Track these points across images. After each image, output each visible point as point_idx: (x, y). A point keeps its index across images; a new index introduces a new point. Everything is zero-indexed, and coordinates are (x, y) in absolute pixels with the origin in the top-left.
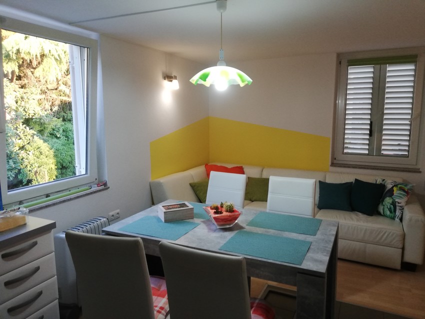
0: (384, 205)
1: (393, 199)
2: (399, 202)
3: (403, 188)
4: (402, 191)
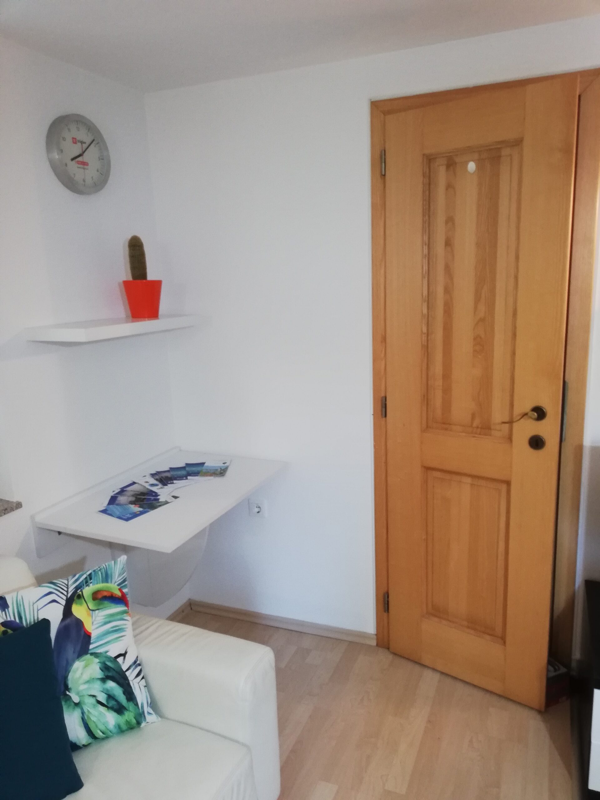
0: (77, 705)
1: (96, 655)
2: (123, 652)
3: (105, 594)
4: (106, 603)
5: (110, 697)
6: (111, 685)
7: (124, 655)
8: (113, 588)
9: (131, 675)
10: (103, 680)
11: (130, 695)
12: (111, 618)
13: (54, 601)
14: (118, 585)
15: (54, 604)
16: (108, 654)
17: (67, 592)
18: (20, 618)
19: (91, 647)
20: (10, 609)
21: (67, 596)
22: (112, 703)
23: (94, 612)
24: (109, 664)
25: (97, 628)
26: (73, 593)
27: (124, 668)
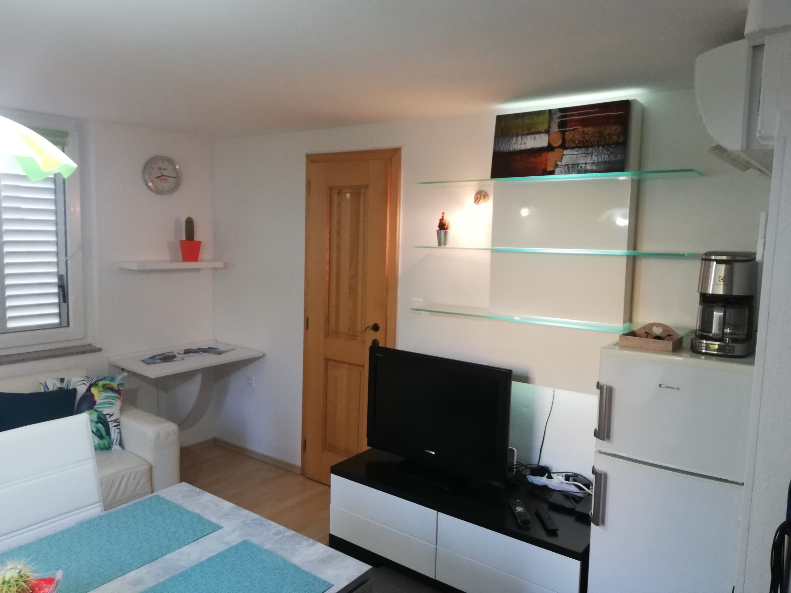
1: (96, 411)
2: (111, 414)
3: (109, 386)
4: (109, 391)
5: (98, 430)
6: (100, 425)
7: (111, 416)
8: (115, 385)
9: (111, 425)
10: (97, 422)
11: (108, 433)
12: (108, 397)
13: (84, 384)
14: (117, 384)
15: (84, 385)
16: (102, 412)
17: (92, 381)
18: (67, 387)
19: (95, 407)
20: (64, 383)
21: (91, 383)
22: (98, 433)
23: (101, 393)
24: (102, 416)
25: (100, 400)
26: (94, 382)
27: (109, 420)
